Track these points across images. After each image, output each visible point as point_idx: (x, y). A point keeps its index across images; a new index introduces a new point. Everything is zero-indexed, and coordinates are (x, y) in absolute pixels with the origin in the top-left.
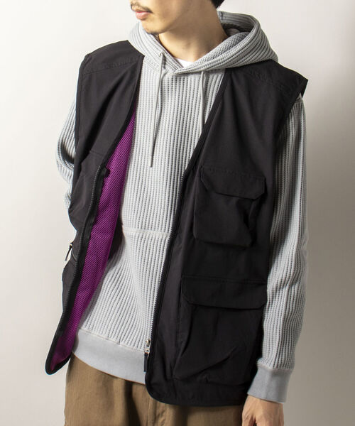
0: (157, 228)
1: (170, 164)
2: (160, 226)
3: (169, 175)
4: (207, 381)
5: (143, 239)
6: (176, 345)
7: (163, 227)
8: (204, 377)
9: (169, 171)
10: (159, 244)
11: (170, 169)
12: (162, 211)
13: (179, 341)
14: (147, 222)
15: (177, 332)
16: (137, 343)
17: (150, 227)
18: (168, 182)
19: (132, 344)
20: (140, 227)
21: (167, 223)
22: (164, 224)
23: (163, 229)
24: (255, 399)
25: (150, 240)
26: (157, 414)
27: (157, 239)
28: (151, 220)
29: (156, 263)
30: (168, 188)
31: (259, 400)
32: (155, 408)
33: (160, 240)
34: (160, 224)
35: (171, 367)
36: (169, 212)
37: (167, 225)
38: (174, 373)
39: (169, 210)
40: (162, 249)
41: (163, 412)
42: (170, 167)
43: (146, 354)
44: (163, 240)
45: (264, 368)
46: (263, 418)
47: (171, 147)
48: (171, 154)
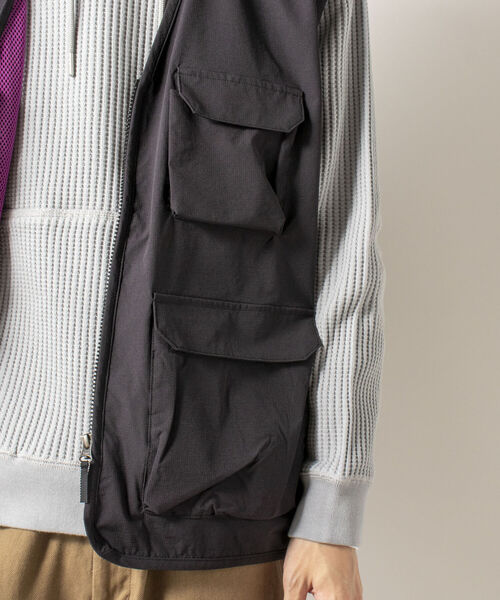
0: (84, 202)
1: (105, 68)
2: (92, 198)
3: (104, 91)
4: (213, 514)
5: (59, 229)
6: (148, 440)
7: (99, 199)
8: (207, 505)
9: (105, 82)
10: (91, 236)
11: (105, 77)
12: (94, 167)
13: (154, 430)
14: (65, 193)
15: (148, 414)
16: (54, 449)
17: (71, 202)
18: (104, 105)
19: (46, 451)
20: (50, 204)
21: (107, 190)
22: (99, 194)
23: (98, 203)
24: (308, 544)
25: (72, 230)
26: (112, 586)
27: (86, 226)
28: (72, 189)
29: (88, 275)
30: (103, 118)
31: (316, 545)
32: (107, 575)
33: (92, 227)
34: (92, 194)
35: (138, 489)
36: (108, 168)
37: (107, 195)
38: (145, 502)
39: (109, 164)
40: (98, 245)
41: (124, 580)
42: (105, 72)
43: (84, 466)
44: (100, 227)
45: (323, 480)
46: (330, 581)
47: (106, 32)
48: (106, 46)
